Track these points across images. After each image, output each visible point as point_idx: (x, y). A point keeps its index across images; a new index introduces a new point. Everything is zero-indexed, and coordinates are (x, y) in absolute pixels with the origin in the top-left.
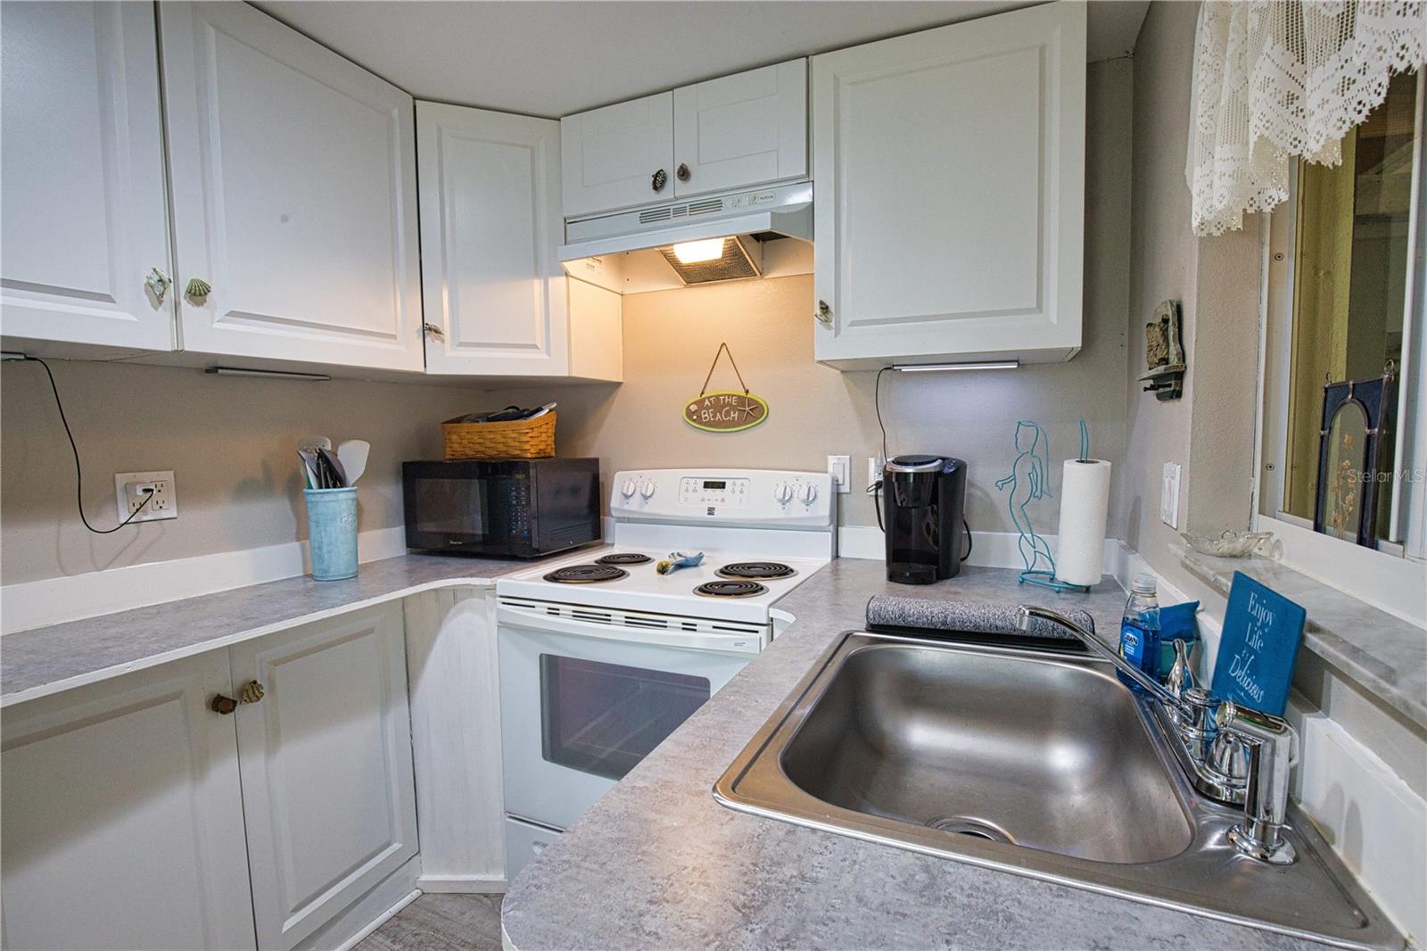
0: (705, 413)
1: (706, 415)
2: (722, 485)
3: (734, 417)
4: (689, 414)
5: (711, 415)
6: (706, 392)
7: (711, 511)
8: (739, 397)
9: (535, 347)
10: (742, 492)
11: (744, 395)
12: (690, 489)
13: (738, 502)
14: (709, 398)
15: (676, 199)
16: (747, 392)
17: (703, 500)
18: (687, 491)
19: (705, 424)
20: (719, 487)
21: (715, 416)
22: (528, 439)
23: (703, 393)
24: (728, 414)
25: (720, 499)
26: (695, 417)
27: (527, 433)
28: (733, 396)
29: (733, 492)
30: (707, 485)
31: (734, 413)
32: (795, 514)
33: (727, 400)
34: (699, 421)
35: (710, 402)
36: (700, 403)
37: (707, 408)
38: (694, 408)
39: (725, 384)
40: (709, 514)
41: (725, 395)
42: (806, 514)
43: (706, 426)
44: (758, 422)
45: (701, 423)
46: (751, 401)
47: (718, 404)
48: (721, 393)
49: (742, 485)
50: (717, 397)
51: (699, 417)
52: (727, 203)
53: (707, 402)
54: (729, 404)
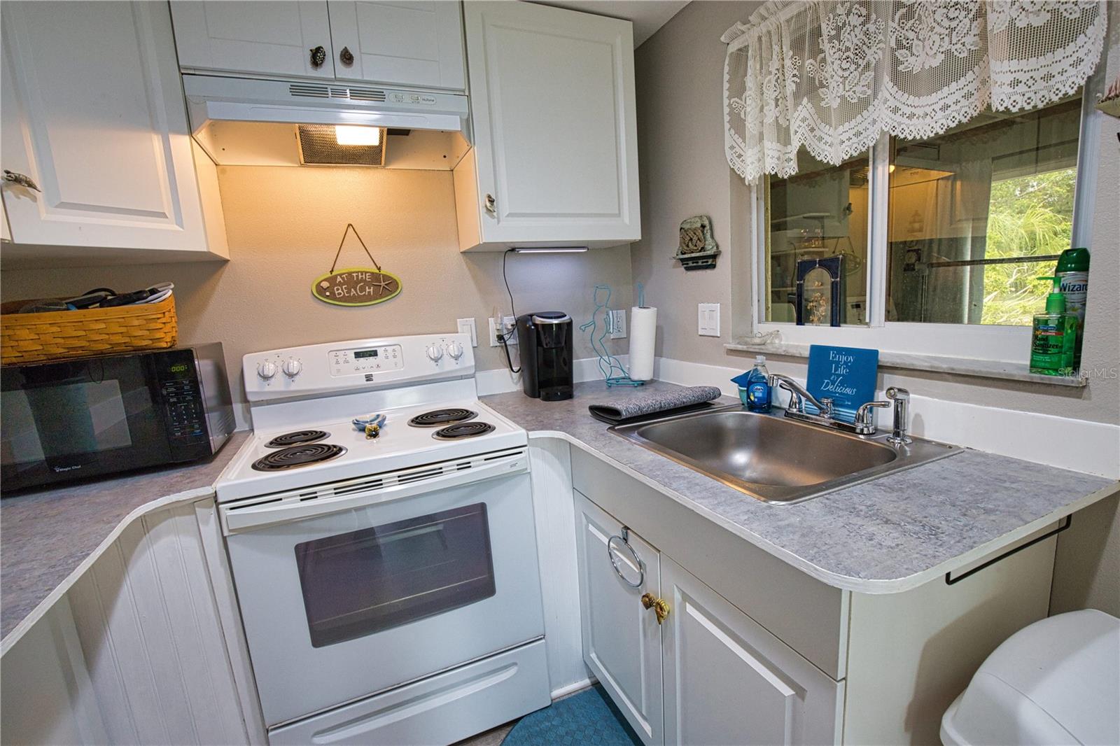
0: (338, 290)
1: (340, 291)
2: (374, 354)
3: (369, 292)
4: (321, 290)
5: (345, 291)
6: (334, 269)
7: (369, 378)
8: (373, 273)
9: (163, 215)
10: (395, 357)
11: (378, 271)
12: (341, 361)
13: (394, 365)
14: (341, 275)
15: (336, 79)
16: (379, 269)
17: (357, 369)
18: (337, 363)
19: (339, 300)
20: (370, 356)
21: (349, 292)
22: (162, 326)
23: (332, 272)
24: (362, 289)
25: (375, 366)
26: (328, 294)
27: (158, 318)
28: (366, 273)
29: (387, 357)
30: (358, 355)
31: (370, 288)
32: (447, 368)
33: (360, 277)
34: (333, 297)
35: (343, 279)
36: (332, 280)
37: (340, 284)
38: (325, 285)
39: (355, 261)
40: (367, 380)
41: (357, 272)
42: (458, 367)
43: (339, 301)
44: (394, 295)
45: (335, 299)
46: (386, 277)
47: (351, 280)
48: (353, 270)
49: (394, 350)
50: (350, 274)
51: (333, 293)
52: (390, 96)
53: (339, 279)
54: (362, 280)
